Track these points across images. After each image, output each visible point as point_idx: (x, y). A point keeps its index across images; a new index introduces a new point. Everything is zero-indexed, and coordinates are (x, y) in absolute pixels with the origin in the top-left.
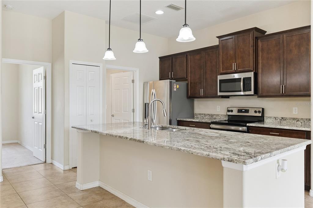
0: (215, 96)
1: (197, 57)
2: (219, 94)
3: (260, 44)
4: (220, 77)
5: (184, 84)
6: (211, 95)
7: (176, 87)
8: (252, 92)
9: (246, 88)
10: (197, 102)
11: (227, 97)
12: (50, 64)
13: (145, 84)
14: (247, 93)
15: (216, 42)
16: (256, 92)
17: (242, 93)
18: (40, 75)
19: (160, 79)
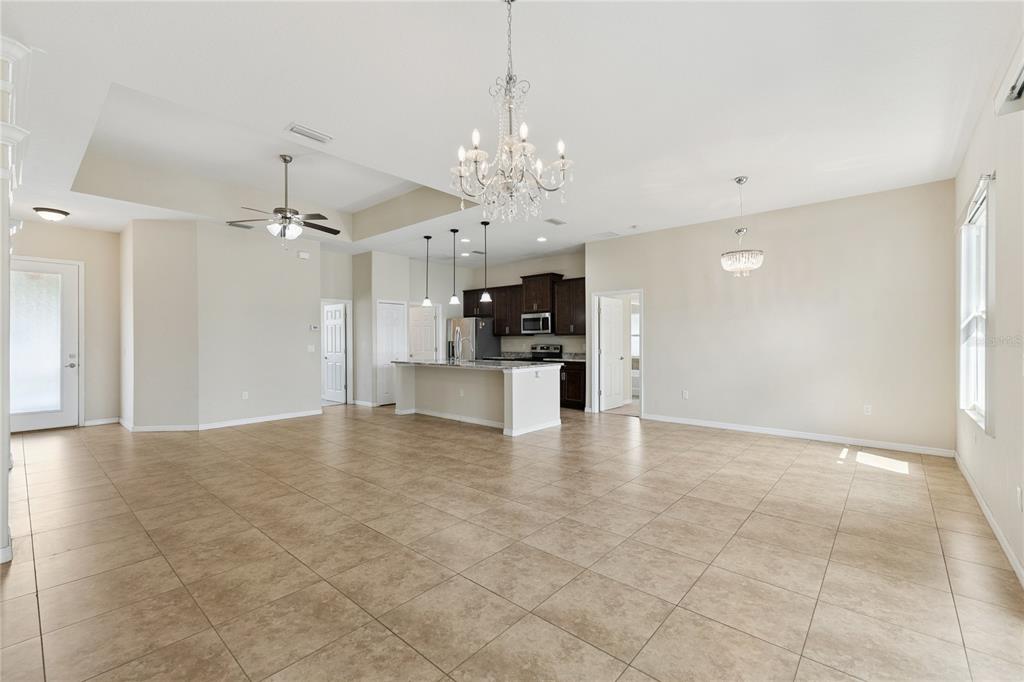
0: (520, 335)
1: (503, 294)
2: (523, 332)
3: (556, 287)
4: (524, 316)
5: (490, 320)
6: (516, 333)
7: (482, 324)
8: (550, 331)
9: (545, 327)
10: (503, 340)
11: (532, 335)
12: (351, 302)
13: (449, 321)
14: (546, 331)
15: (520, 282)
16: (553, 331)
17: (541, 331)
18: (338, 313)
19: (465, 316)
